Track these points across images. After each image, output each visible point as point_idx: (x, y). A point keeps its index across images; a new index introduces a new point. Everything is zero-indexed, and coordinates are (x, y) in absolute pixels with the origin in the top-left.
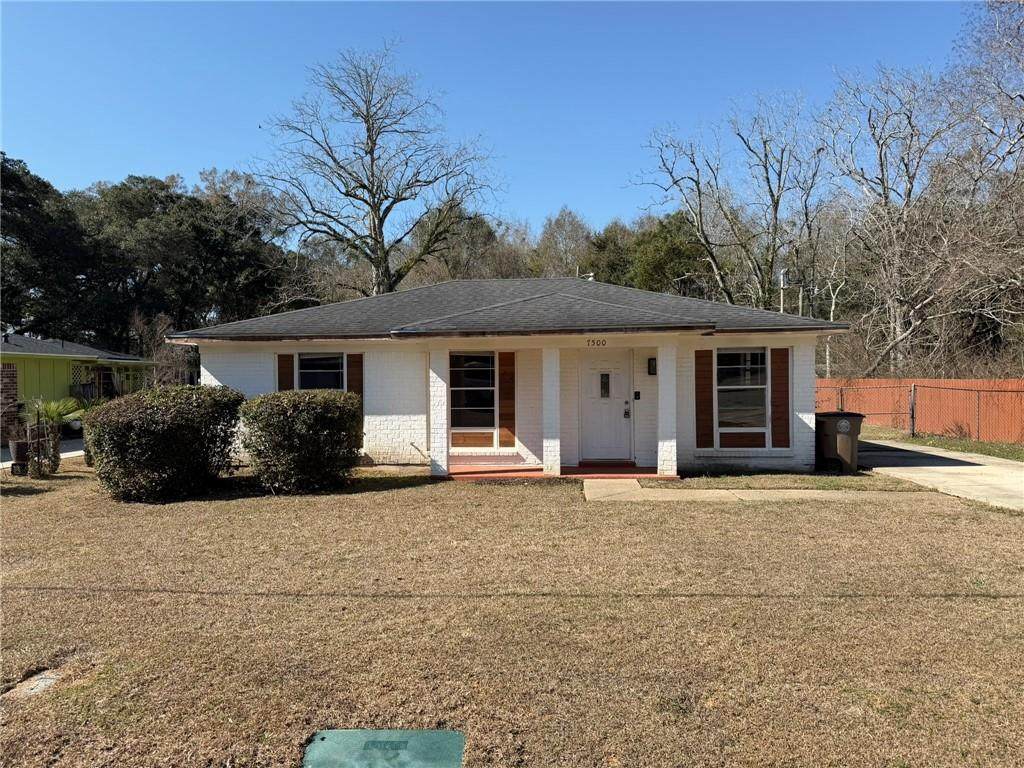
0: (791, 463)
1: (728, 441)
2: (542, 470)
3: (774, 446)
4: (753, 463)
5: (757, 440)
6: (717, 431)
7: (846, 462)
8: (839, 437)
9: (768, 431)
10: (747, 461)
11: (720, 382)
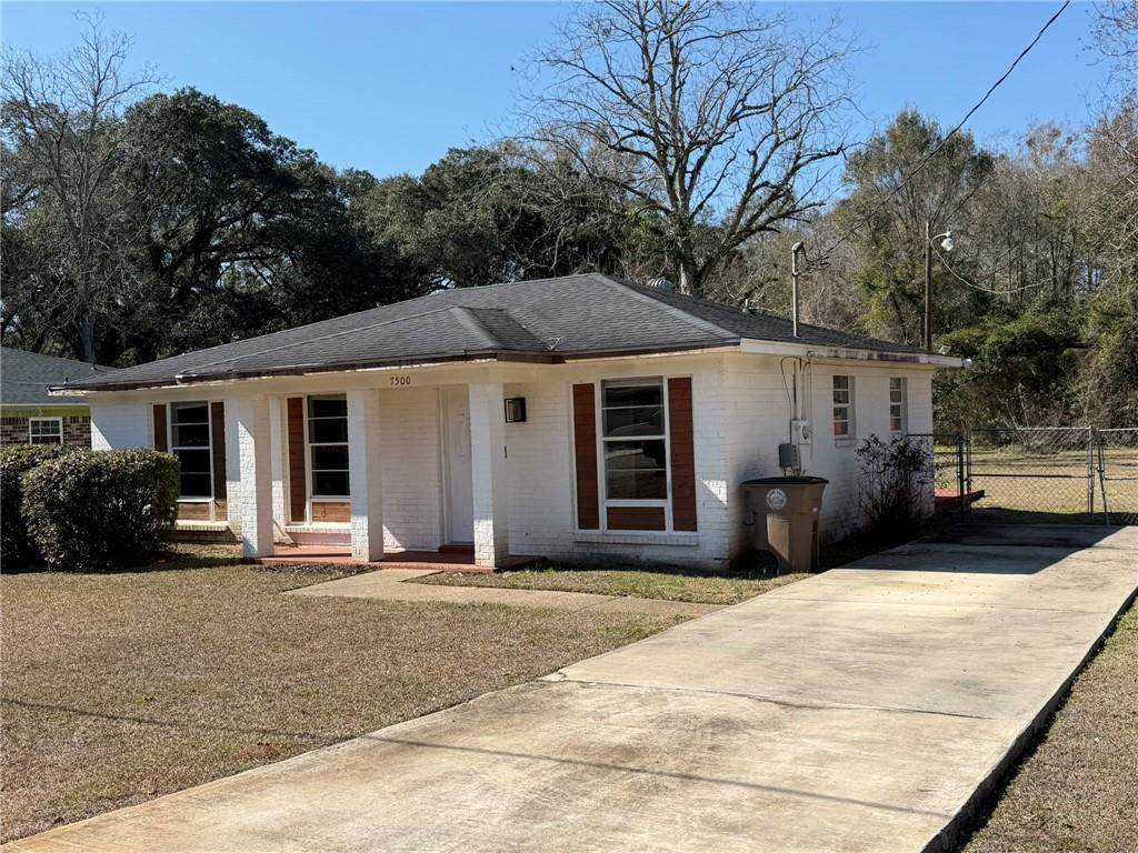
0: (694, 555)
1: (619, 519)
2: (350, 555)
3: (676, 528)
4: (647, 554)
5: (653, 520)
6: (604, 503)
7: (781, 558)
8: (769, 520)
9: (667, 505)
10: (638, 551)
11: (608, 431)
